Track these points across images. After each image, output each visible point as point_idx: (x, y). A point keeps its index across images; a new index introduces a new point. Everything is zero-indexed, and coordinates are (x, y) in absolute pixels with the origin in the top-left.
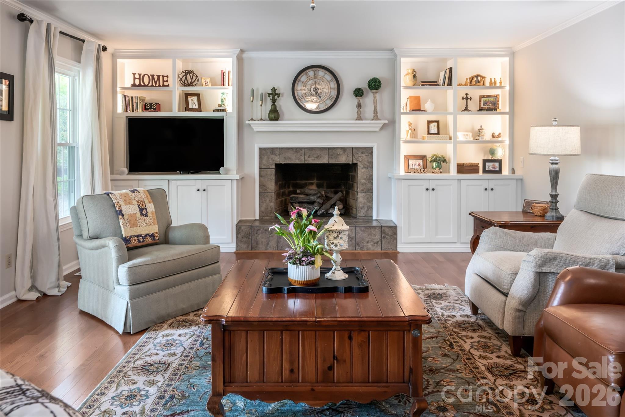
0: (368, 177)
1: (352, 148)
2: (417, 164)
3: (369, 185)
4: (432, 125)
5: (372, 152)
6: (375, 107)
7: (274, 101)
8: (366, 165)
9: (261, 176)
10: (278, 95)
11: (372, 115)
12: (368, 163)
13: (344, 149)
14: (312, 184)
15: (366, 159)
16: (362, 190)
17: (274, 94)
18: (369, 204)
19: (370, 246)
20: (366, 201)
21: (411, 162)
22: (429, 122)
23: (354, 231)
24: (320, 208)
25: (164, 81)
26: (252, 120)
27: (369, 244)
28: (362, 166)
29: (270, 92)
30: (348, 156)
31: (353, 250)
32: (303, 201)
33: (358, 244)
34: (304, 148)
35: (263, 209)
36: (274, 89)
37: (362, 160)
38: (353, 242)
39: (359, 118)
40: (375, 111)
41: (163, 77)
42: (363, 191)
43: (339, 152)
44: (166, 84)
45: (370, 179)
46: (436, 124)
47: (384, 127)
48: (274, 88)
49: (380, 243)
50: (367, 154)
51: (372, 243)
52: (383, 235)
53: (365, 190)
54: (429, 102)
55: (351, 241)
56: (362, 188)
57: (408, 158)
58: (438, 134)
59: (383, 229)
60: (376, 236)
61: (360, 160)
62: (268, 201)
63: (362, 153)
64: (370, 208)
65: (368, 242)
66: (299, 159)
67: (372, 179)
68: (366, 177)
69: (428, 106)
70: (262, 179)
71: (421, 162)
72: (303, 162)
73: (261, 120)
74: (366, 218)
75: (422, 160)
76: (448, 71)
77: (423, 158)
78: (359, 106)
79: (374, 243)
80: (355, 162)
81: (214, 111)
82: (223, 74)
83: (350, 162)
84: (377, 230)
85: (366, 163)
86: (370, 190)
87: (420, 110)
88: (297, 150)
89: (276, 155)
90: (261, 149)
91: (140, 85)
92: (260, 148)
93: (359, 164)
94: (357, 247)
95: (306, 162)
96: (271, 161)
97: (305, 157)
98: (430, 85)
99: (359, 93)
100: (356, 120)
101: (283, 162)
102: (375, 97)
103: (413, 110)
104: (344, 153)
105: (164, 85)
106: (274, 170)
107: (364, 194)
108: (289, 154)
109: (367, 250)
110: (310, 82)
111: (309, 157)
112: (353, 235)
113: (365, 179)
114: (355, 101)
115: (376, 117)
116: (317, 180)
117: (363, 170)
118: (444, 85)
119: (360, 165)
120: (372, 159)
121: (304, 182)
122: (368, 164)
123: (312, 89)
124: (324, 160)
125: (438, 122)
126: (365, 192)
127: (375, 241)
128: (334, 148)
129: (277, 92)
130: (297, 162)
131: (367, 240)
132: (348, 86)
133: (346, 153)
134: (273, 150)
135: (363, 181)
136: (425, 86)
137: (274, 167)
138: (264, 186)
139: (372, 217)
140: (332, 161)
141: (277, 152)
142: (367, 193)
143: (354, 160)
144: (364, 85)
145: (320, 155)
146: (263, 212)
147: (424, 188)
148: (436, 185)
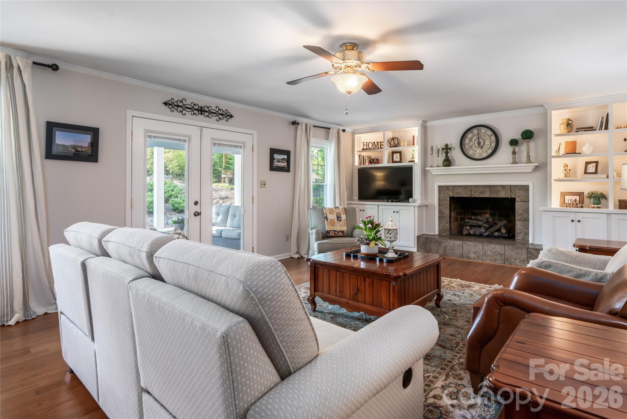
0: (525, 209)
1: (511, 186)
2: (574, 199)
3: (526, 215)
4: (590, 165)
5: (529, 189)
6: (528, 153)
7: (447, 153)
8: (523, 199)
9: (439, 205)
10: (450, 149)
11: (525, 159)
12: (525, 197)
13: (503, 187)
14: (486, 213)
15: (523, 195)
16: (520, 219)
17: (447, 149)
18: (526, 231)
19: (518, 263)
20: (523, 228)
21: (567, 197)
22: (587, 163)
23: (503, 249)
24: (485, 232)
25: (381, 145)
26: (432, 167)
27: (516, 261)
28: (519, 200)
29: (444, 147)
30: (507, 192)
31: (502, 264)
32: (473, 224)
33: (507, 260)
34: (471, 186)
35: (441, 228)
36: (447, 145)
37: (519, 196)
38: (503, 257)
40: (528, 156)
41: (381, 142)
42: (520, 220)
43: (499, 188)
44: (382, 147)
45: (527, 211)
46: (594, 164)
47: (536, 168)
48: (447, 144)
49: (526, 261)
50: (524, 191)
51: (519, 261)
52: (529, 255)
53: (522, 220)
54: (587, 146)
55: (501, 256)
56: (519, 218)
57: (563, 195)
59: (529, 250)
60: (522, 255)
61: (518, 195)
62: (444, 222)
63: (520, 190)
64: (527, 234)
65: (516, 259)
66: (467, 194)
67: (529, 211)
68: (523, 209)
69: (586, 149)
70: (440, 207)
71: (577, 198)
72: (470, 196)
73: (438, 166)
74: (523, 241)
75: (578, 196)
76: (605, 117)
77: (581, 194)
78: (514, 153)
79: (521, 261)
80: (513, 196)
81: (409, 162)
82: (414, 137)
83: (509, 197)
84: (523, 251)
85: (523, 197)
86: (527, 220)
87: (575, 153)
88: (465, 187)
89: (450, 191)
90: (440, 187)
91: (367, 149)
92: (439, 186)
93: (517, 198)
94: (506, 262)
95: (472, 196)
96: (446, 195)
97: (472, 192)
98: (585, 131)
99: (514, 143)
100: (511, 164)
101: (455, 196)
102: (528, 145)
103: (567, 154)
104: (504, 189)
105: (381, 148)
106: (449, 201)
107: (521, 222)
108: (459, 190)
109: (515, 265)
110: (475, 138)
111: (474, 192)
112: (503, 252)
113: (522, 211)
114: (511, 149)
115: (529, 161)
116: (490, 210)
117: (520, 203)
118: (600, 129)
120: (529, 194)
121: (479, 211)
122: (525, 199)
123: (476, 143)
124: (487, 195)
126: (523, 221)
127: (522, 259)
128: (495, 186)
129: (449, 147)
130: (466, 196)
131: (515, 257)
132: (505, 139)
133: (505, 190)
134: (448, 187)
135: (521, 212)
136: (580, 132)
137: (449, 199)
138: (442, 212)
139: (529, 241)
140: (494, 196)
141: (451, 189)
142: (524, 222)
143: (512, 195)
144: (518, 136)
145: (484, 191)
146: (441, 230)
147: (570, 220)
148: (583, 218)
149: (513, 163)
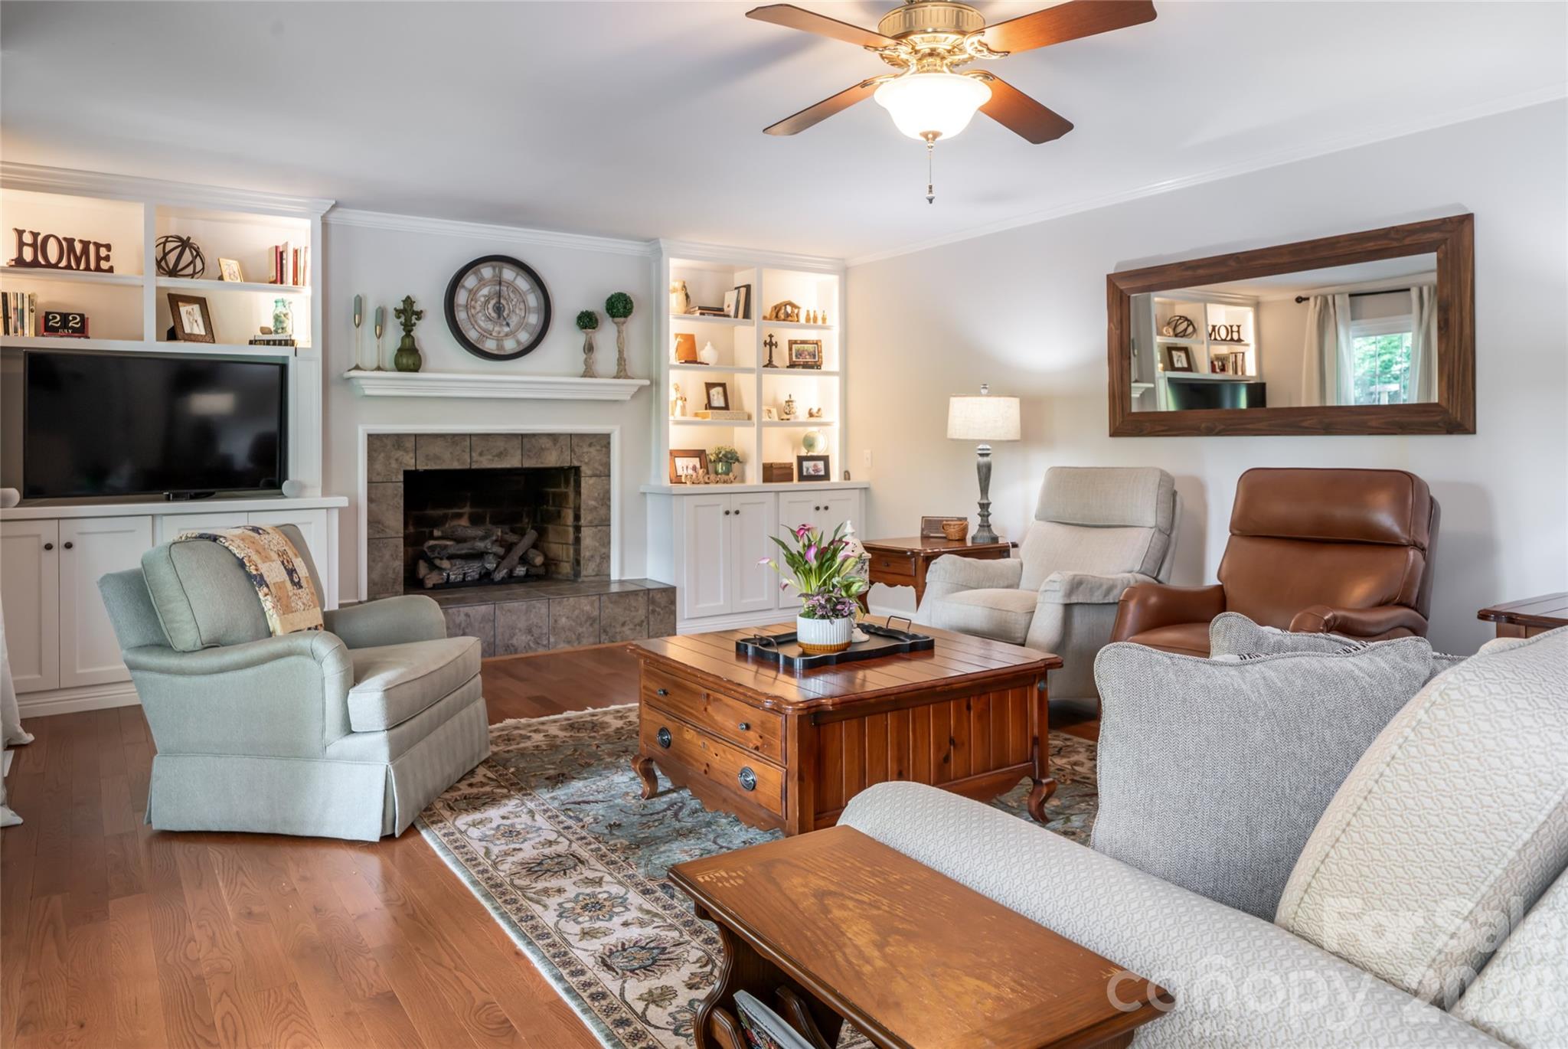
0: (601, 495)
1: (571, 435)
2: (691, 466)
3: (602, 512)
4: (714, 391)
5: (609, 443)
6: (621, 351)
7: (408, 328)
8: (597, 469)
9: (370, 500)
10: (419, 315)
11: (613, 368)
12: (602, 465)
13: (554, 437)
14: (460, 516)
15: (598, 458)
16: (591, 522)
17: (409, 313)
18: (603, 550)
19: (628, 632)
20: (597, 544)
21: (680, 462)
22: (709, 386)
23: (597, 604)
24: (497, 567)
25: (99, 258)
26: (357, 368)
27: (626, 629)
28: (589, 472)
29: (401, 306)
30: (562, 451)
31: (595, 644)
32: (459, 552)
33: (605, 631)
34: (470, 435)
35: (375, 576)
36: (409, 301)
37: (589, 461)
38: (596, 626)
39: (589, 372)
40: (621, 360)
41: (98, 246)
42: (591, 525)
43: (546, 443)
44: (104, 265)
45: (605, 499)
46: (720, 389)
47: (640, 392)
48: (408, 298)
49: (645, 624)
50: (598, 448)
51: (631, 626)
52: (651, 608)
53: (596, 522)
54: (708, 347)
55: (591, 625)
56: (589, 518)
57: (674, 455)
58: (726, 407)
59: (651, 595)
60: (637, 611)
61: (586, 460)
62: (387, 557)
63: (590, 445)
64: (606, 558)
65: (623, 624)
66: (458, 460)
67: (609, 499)
68: (596, 495)
69: (707, 353)
70: (373, 506)
71: (696, 462)
72: (468, 467)
73: (379, 369)
74: (597, 578)
75: (698, 459)
76: (743, 291)
77: (700, 454)
78: (589, 348)
79: (635, 626)
80: (576, 463)
81: (251, 343)
82: (280, 256)
83: (566, 464)
84: (640, 599)
85: (596, 465)
86: (606, 522)
87: (695, 362)
88: (454, 439)
89: (406, 451)
90: (371, 438)
91: (37, 264)
92: (369, 436)
93: (584, 468)
94: (603, 637)
95: (474, 466)
96: (394, 465)
97: (474, 454)
98: (715, 315)
99: (587, 321)
100: (582, 377)
101: (421, 467)
102: (620, 332)
103: (686, 362)
104: (555, 444)
105: (98, 269)
106: (402, 485)
107: (594, 529)
108: (436, 449)
109: (622, 641)
110: (485, 291)
111: (481, 454)
112: (596, 613)
113: (596, 499)
114: (580, 338)
115: (622, 372)
116: (472, 506)
117: (592, 481)
118: (736, 316)
119: (585, 470)
120: (609, 457)
121: (440, 512)
122: (601, 468)
123: (490, 306)
124: (513, 461)
125: (723, 385)
126: (596, 526)
127: (637, 621)
128: (534, 435)
129: (416, 308)
130: (456, 466)
131: (622, 619)
132: (566, 307)
133: (558, 445)
134: (398, 439)
135: (592, 503)
136: (706, 317)
137: (401, 478)
138: (379, 522)
139: (609, 575)
140: (530, 463)
141: (410, 444)
142: (599, 528)
143: (573, 460)
144: (598, 307)
145: (505, 449)
146: (375, 584)
147: (721, 510)
148: (742, 504)
149: (584, 376)
